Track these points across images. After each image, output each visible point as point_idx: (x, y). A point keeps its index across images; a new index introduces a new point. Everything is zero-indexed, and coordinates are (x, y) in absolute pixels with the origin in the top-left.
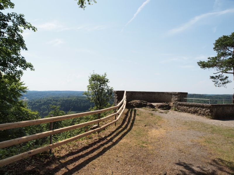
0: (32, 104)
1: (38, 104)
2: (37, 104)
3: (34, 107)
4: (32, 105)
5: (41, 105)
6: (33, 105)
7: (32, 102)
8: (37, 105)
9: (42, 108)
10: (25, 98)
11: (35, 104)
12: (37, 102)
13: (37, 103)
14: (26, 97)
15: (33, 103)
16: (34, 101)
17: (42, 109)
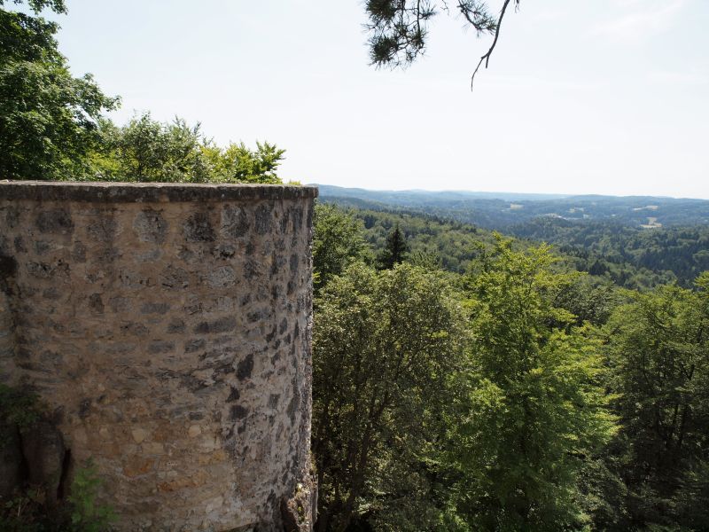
0: (667, 240)
1: (685, 242)
2: (681, 244)
3: (671, 250)
4: (665, 245)
5: (696, 248)
6: (669, 244)
7: (666, 234)
8: (680, 247)
9: (697, 258)
10: (652, 220)
11: (674, 243)
12: (684, 236)
13: (684, 240)
14: (655, 219)
15: (670, 236)
16: (676, 230)
17: (697, 261)
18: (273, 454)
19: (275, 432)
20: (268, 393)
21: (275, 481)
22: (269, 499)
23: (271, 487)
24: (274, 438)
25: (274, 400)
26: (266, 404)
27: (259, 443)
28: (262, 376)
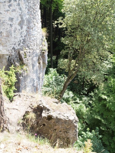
18: (13, 36)
19: (13, 30)
20: (8, 17)
21: (15, 44)
22: (13, 49)
23: (13, 46)
24: (13, 32)
25: (11, 19)
26: (7, 20)
27: (6, 32)
28: (4, 11)
